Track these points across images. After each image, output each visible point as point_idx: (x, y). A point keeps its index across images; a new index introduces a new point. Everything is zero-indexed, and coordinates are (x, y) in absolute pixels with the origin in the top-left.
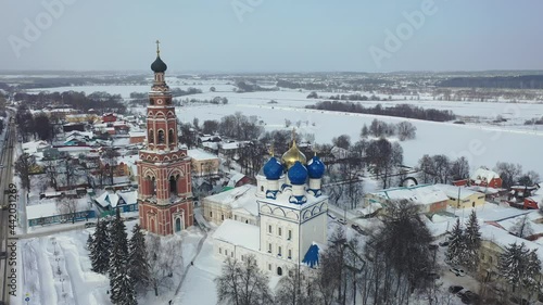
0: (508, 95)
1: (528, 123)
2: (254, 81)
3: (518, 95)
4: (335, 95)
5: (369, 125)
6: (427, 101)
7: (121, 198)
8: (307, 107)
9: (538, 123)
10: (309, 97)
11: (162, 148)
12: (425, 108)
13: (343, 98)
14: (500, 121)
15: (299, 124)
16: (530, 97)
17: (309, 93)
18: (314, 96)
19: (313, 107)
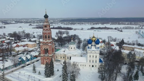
1: (88, 29)
2: (6, 21)
3: (80, 23)
4: (37, 24)
5: (58, 32)
6: (63, 26)
7: (27, 57)
8: (33, 28)
9: (90, 29)
10: (29, 25)
12: (66, 27)
13: (40, 25)
14: (82, 29)
15: (37, 32)
16: (82, 24)
17: (29, 24)
18: (31, 25)
19: (35, 28)
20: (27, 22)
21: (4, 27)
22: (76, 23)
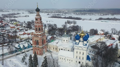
0: (89, 14)
1: (96, 20)
2: (32, 11)
3: (91, 14)
4: (53, 14)
6: (74, 16)
8: (49, 17)
9: (98, 20)
11: (40, 32)
12: (76, 17)
13: (55, 15)
14: (90, 19)
16: (93, 14)
17: (47, 14)
18: (48, 14)
19: (50, 17)
20: (46, 12)
21: (28, 16)
22: (87, 14)
